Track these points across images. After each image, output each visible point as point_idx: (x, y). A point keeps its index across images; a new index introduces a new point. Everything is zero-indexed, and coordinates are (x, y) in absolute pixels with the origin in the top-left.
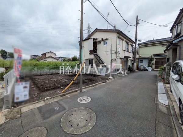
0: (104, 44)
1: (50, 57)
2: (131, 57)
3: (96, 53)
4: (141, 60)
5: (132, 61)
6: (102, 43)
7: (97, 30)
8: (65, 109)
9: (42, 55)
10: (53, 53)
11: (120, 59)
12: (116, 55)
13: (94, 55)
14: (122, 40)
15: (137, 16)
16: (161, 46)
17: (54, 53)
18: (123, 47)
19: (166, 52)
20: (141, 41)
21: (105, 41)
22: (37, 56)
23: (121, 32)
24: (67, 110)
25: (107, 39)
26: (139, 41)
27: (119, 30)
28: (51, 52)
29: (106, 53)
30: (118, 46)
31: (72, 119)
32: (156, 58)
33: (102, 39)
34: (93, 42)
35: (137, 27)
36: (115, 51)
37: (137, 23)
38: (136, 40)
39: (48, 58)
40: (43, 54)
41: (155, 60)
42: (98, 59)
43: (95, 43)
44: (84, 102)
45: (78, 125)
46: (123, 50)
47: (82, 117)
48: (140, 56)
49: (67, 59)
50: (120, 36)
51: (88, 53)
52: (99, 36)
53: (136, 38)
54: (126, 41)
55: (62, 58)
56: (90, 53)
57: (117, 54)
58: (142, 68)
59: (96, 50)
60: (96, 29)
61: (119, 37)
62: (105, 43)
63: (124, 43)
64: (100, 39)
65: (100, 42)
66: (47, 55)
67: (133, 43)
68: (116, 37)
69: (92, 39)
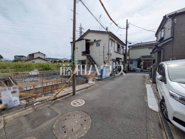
0: (97, 46)
1: (39, 58)
2: (122, 59)
3: (89, 54)
4: (131, 61)
5: (123, 62)
6: (95, 44)
8: (57, 114)
9: (29, 56)
10: (42, 53)
11: (112, 60)
12: (109, 56)
13: (87, 56)
14: (114, 42)
15: (127, 20)
16: (148, 48)
17: (44, 54)
18: (114, 48)
20: (131, 43)
21: (97, 42)
22: (22, 56)
23: (113, 34)
24: (59, 115)
25: (100, 41)
26: (129, 43)
27: (111, 33)
28: (39, 52)
29: (99, 54)
30: (110, 48)
31: (66, 124)
32: (144, 60)
33: (95, 40)
34: (86, 43)
35: (127, 30)
36: (108, 52)
37: (127, 27)
38: (127, 42)
39: (36, 58)
40: (30, 55)
41: (143, 61)
42: (91, 60)
43: (88, 44)
44: (77, 105)
45: (72, 131)
46: (115, 52)
47: (76, 122)
48: (131, 57)
49: (58, 60)
51: (81, 54)
52: (91, 37)
53: (126, 40)
54: (117, 43)
55: (52, 59)
56: (82, 54)
57: (110, 55)
58: (132, 69)
59: (89, 51)
60: (88, 30)
61: (111, 39)
63: (116, 45)
64: (92, 40)
65: (92, 44)
66: (35, 56)
67: (123, 45)
68: (108, 39)
69: (85, 40)
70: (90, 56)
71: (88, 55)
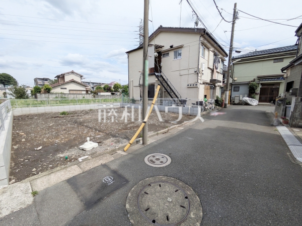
0: (176, 57)
1: (73, 81)
2: (220, 82)
3: (161, 72)
4: (236, 87)
5: (221, 88)
6: (172, 54)
7: (161, 30)
9: (56, 79)
10: (77, 74)
11: (204, 83)
12: (198, 76)
13: (157, 77)
14: (208, 48)
15: (235, 4)
16: (272, 61)
17: (80, 75)
18: (208, 61)
19: (285, 71)
20: (239, 52)
21: (176, 50)
22: (46, 80)
23: (207, 34)
25: (181, 47)
26: (236, 51)
27: (204, 30)
28: (73, 72)
29: (178, 72)
30: (201, 60)
32: (262, 84)
33: (171, 47)
35: (233, 24)
36: (196, 69)
37: (235, 17)
38: (231, 49)
39: (68, 83)
40: (58, 77)
41: (260, 86)
42: (164, 84)
43: (160, 54)
45: (168, 220)
46: (209, 68)
48: (235, 79)
49: (103, 86)
50: (206, 42)
52: (165, 41)
53: (231, 46)
54: (214, 52)
55: (93, 83)
57: (200, 75)
58: (237, 101)
59: (160, 67)
60: (159, 28)
61: (203, 44)
62: (178, 55)
63: (212, 54)
64: (167, 47)
65: (166, 53)
66: (67, 79)
67: (224, 56)
68: (198, 42)
69: (153, 48)
70: (161, 76)
71: (159, 74)
